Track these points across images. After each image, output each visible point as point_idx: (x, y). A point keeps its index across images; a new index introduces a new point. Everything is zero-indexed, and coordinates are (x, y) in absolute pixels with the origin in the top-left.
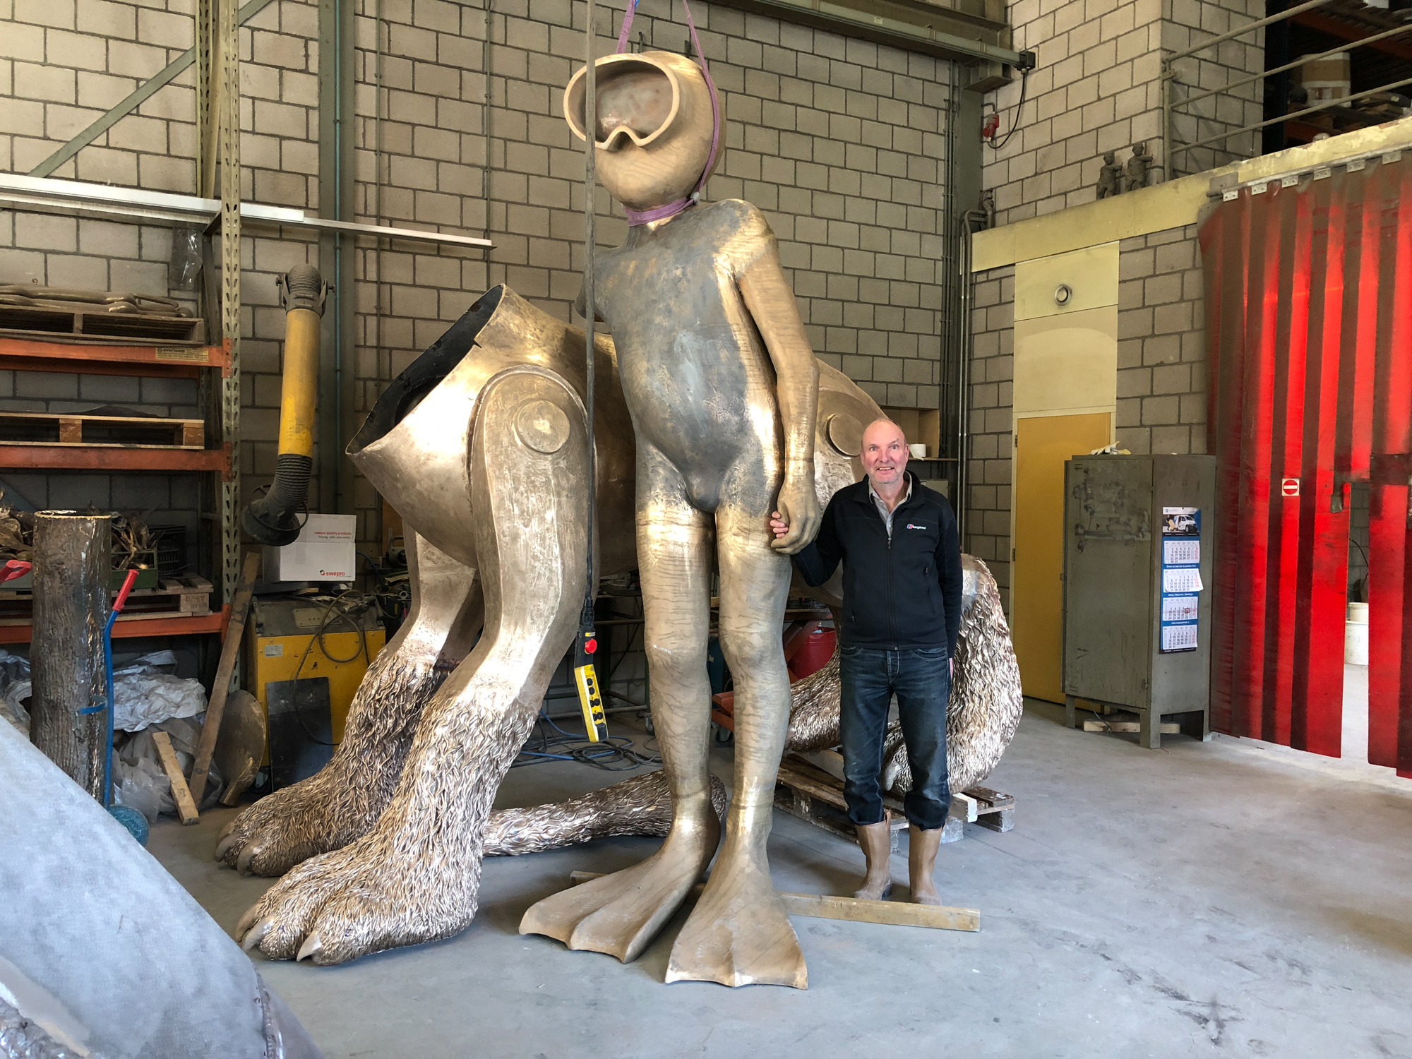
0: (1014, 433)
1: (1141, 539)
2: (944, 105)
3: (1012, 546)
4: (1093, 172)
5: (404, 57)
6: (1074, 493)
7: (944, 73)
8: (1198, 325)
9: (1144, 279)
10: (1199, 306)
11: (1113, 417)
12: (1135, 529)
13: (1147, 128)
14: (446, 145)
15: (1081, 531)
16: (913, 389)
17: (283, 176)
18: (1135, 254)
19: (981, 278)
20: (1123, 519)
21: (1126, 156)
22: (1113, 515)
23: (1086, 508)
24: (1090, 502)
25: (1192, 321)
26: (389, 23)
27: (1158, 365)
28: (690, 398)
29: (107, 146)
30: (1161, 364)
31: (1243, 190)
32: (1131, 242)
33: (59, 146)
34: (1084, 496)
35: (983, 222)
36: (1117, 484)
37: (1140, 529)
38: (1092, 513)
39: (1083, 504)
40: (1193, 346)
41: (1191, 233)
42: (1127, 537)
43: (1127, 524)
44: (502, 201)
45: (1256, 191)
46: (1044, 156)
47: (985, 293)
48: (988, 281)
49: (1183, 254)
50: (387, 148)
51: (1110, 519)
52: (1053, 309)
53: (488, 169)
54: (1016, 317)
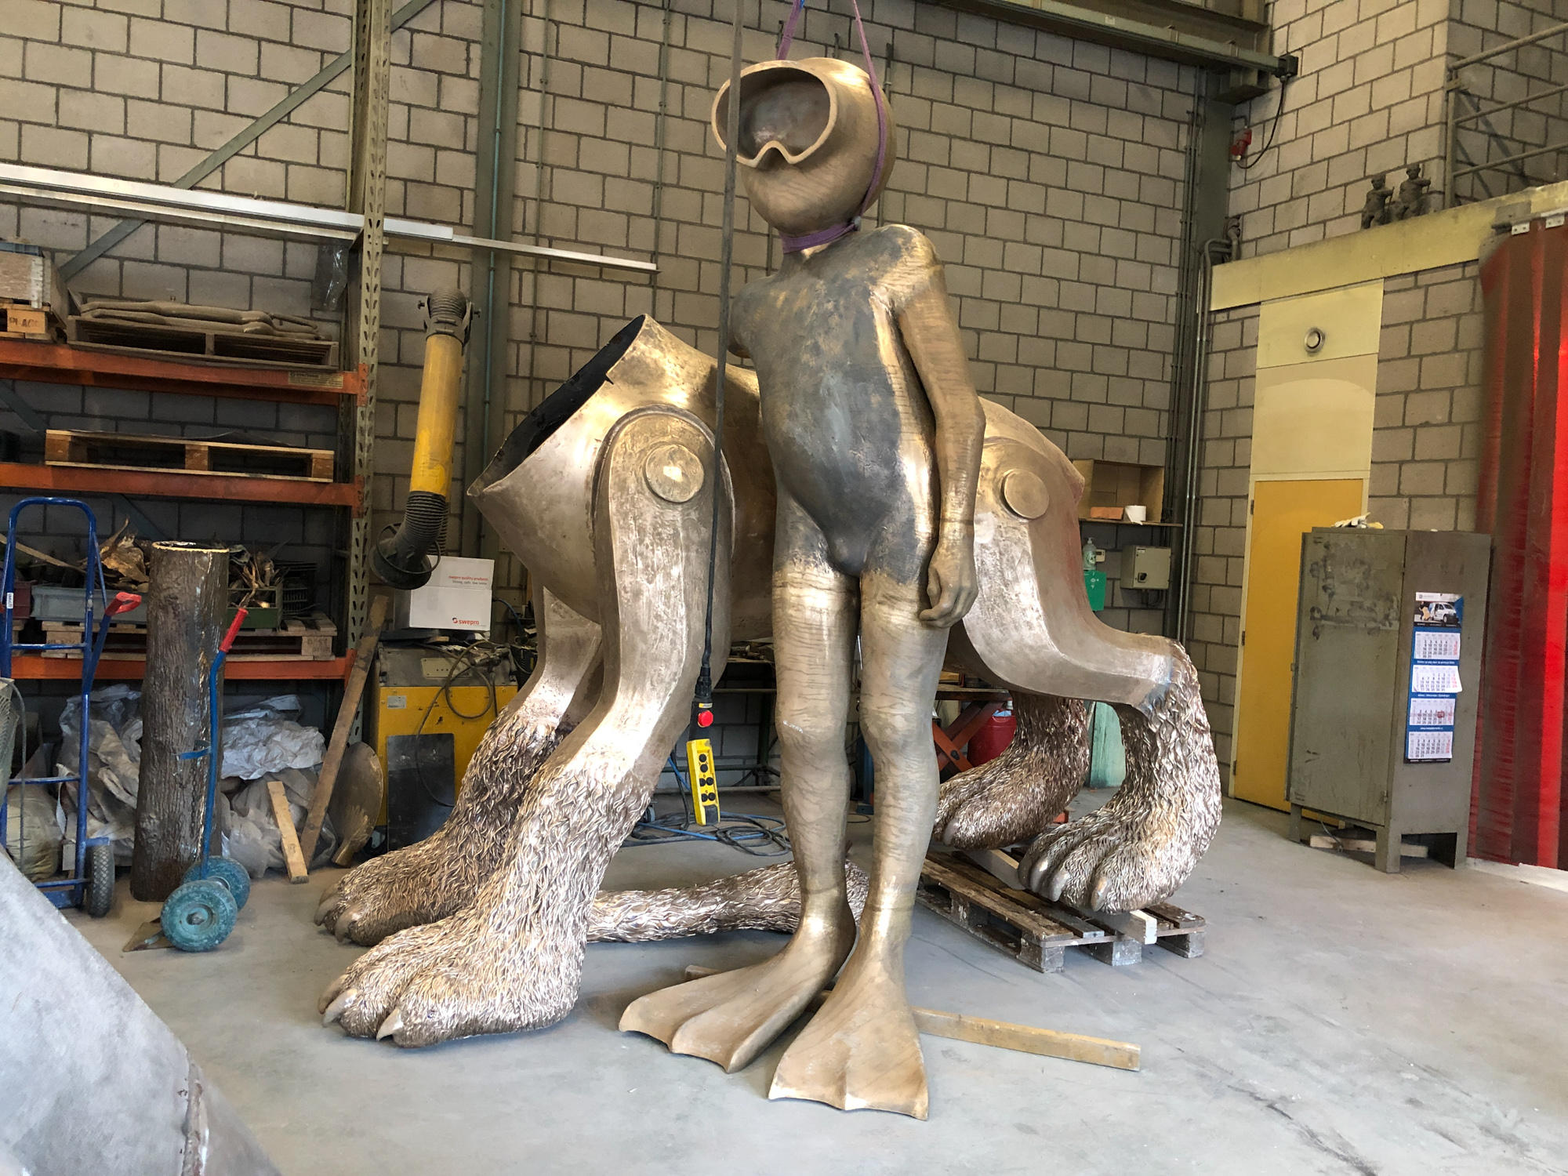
0: (1250, 498)
1: (1388, 627)
2: (1187, 118)
3: (1242, 628)
4: (1358, 197)
5: (572, 61)
6: (1311, 571)
7: (1189, 81)
8: (1474, 379)
9: (1411, 323)
10: (1476, 357)
11: (1366, 484)
12: (1380, 617)
13: (1426, 147)
14: (614, 158)
15: (1317, 615)
16: (1135, 442)
17: (436, 189)
18: (1402, 294)
19: (1221, 317)
20: (1368, 604)
21: (1396, 181)
22: (1357, 599)
23: (1325, 588)
24: (1329, 581)
25: (1467, 375)
26: (557, 23)
27: (1422, 425)
28: (835, 448)
29: (256, 156)
30: (1426, 424)
31: (1537, 222)
32: (1399, 280)
33: (206, 155)
34: (1322, 575)
35: (1226, 254)
36: (1362, 563)
37: (1387, 617)
38: (1331, 595)
39: (1322, 584)
40: (1466, 405)
41: (1472, 271)
42: (1373, 625)
43: (1371, 610)
44: (674, 221)
45: (1551, 223)
46: (1302, 178)
47: (1224, 335)
48: (1229, 321)
49: (1459, 295)
50: (550, 160)
51: (1352, 603)
52: (1303, 356)
53: (658, 186)
54: (1259, 364)
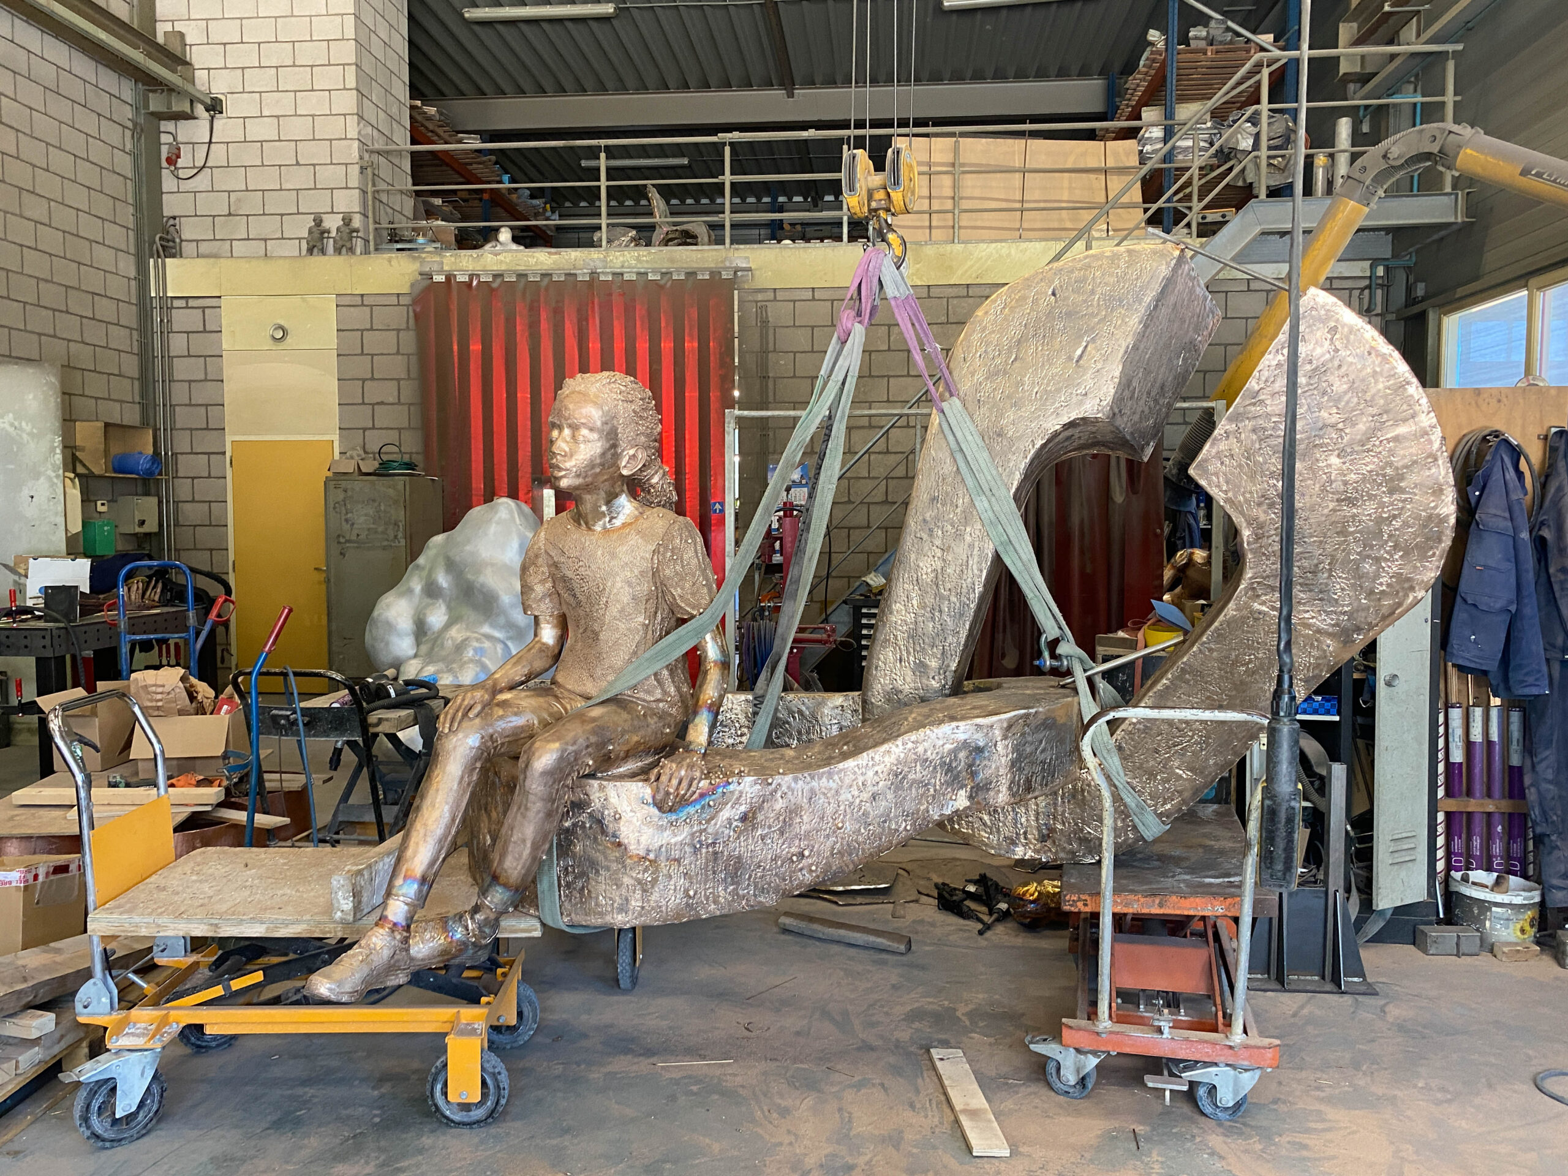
0: (228, 455)
1: (397, 544)
2: (130, 125)
3: (231, 557)
6: (334, 508)
7: (127, 90)
8: (414, 373)
9: (362, 331)
10: (414, 359)
11: (336, 444)
12: (392, 537)
13: (349, 201)
15: (342, 540)
16: (118, 405)
18: (352, 309)
19: (176, 303)
20: (380, 529)
22: (372, 526)
23: (347, 520)
24: (349, 515)
25: (409, 371)
27: (378, 403)
30: (382, 403)
31: (449, 278)
32: (349, 298)
34: (344, 511)
35: (169, 247)
36: (374, 501)
37: (396, 537)
38: (353, 524)
39: (343, 518)
40: (409, 391)
41: (404, 300)
42: (386, 543)
43: (383, 533)
45: (460, 279)
46: (239, 200)
48: (187, 307)
49: (399, 317)
51: (369, 530)
52: (269, 344)
54: (224, 347)
